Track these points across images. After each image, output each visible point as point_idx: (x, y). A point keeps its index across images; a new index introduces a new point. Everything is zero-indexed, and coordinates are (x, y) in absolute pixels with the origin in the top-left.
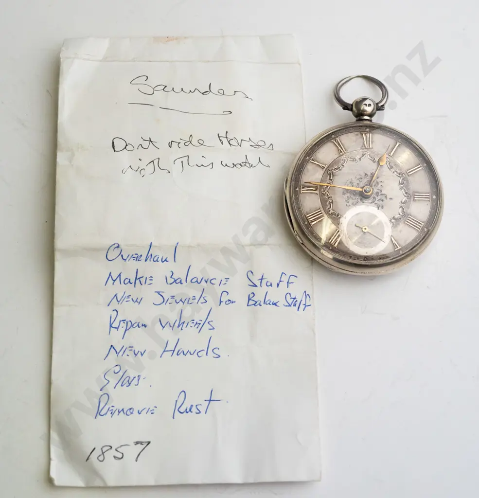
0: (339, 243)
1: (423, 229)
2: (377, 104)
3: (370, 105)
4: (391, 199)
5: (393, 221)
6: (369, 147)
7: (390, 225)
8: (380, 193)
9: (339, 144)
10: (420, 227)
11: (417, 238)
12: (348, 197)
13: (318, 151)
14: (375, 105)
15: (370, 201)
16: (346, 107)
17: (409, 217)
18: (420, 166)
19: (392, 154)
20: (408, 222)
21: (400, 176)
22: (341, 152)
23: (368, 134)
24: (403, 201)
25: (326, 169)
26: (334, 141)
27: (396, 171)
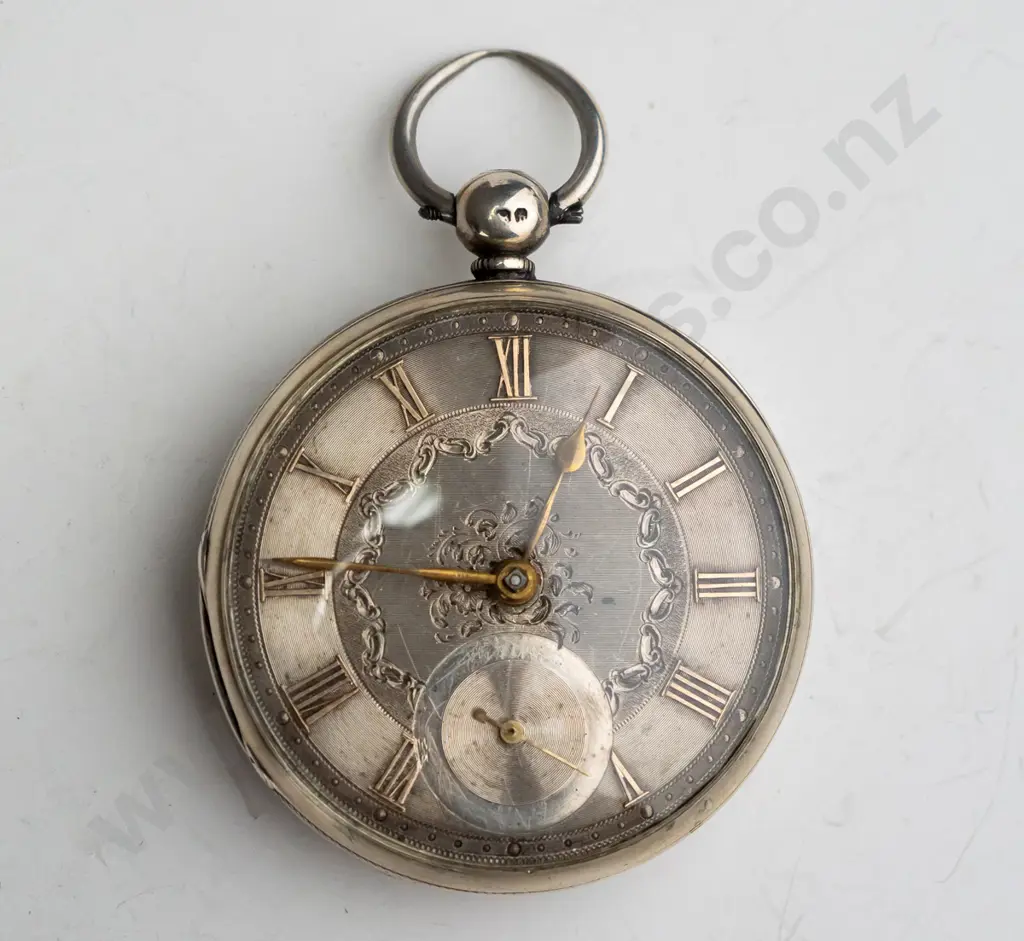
0: (413, 791)
1: (732, 714)
2: (555, 199)
3: (522, 213)
4: (608, 601)
5: (617, 688)
6: (522, 393)
7: (605, 706)
8: (567, 581)
9: (403, 388)
10: (722, 707)
11: (709, 749)
12: (443, 603)
13: (321, 423)
14: (546, 205)
15: (528, 616)
16: (433, 204)
17: (680, 672)
18: (717, 460)
19: (609, 417)
20: (674, 691)
21: (642, 505)
22: (414, 421)
23: (516, 342)
24: (655, 607)
25: (357, 495)
26: (385, 379)
27: (627, 487)
